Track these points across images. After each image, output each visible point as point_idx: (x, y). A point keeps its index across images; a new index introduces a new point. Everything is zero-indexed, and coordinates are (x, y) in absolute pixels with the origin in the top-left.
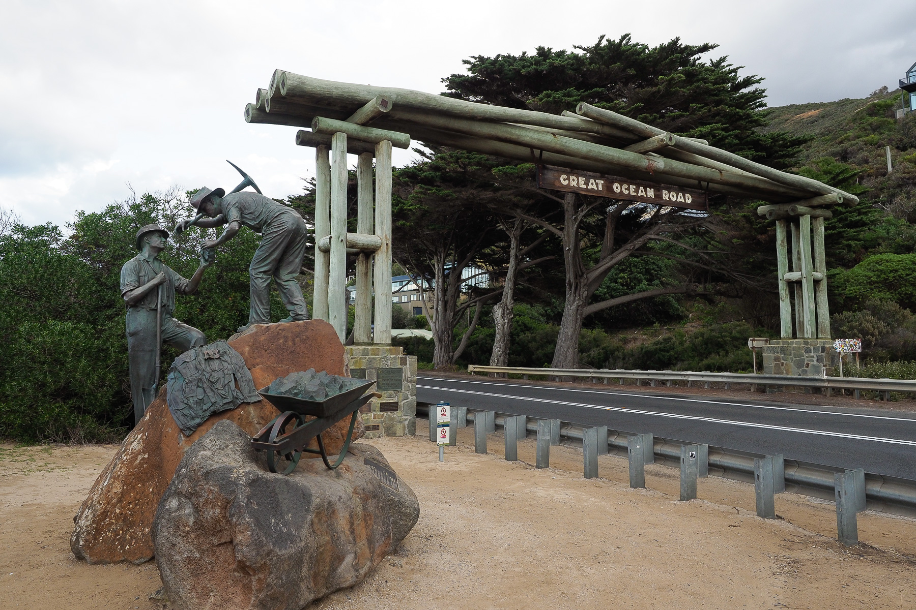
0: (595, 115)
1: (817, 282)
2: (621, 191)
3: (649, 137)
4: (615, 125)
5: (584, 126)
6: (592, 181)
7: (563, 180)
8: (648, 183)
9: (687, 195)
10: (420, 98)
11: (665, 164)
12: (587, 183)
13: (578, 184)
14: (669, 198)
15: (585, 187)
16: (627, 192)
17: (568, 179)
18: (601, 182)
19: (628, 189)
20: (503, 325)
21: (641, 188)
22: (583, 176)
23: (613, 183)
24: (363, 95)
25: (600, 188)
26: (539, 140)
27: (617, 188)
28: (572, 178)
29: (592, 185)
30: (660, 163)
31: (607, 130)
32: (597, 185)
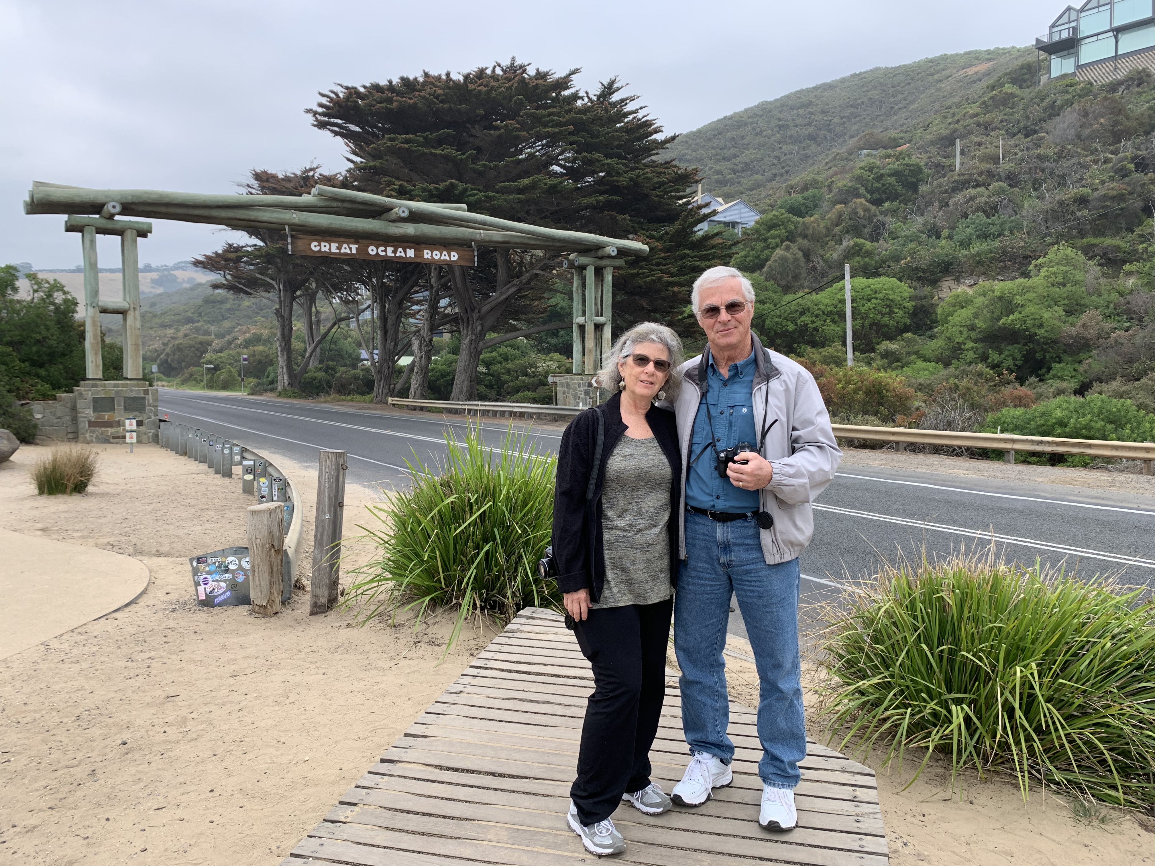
0: (329, 195)
1: (599, 327)
2: (377, 253)
3: (392, 209)
4: (353, 201)
5: (322, 204)
6: (345, 246)
7: (314, 246)
8: (406, 244)
9: (452, 253)
10: (154, 197)
11: (415, 229)
12: (339, 248)
13: (330, 249)
14: (432, 256)
15: (338, 251)
16: (383, 254)
17: (320, 245)
18: (354, 247)
19: (385, 251)
20: (421, 358)
21: (400, 249)
22: (335, 242)
23: (368, 246)
24: (101, 199)
25: (354, 251)
26: (277, 218)
27: (372, 250)
28: (323, 244)
29: (345, 249)
30: (410, 229)
31: (346, 205)
32: (350, 249)
